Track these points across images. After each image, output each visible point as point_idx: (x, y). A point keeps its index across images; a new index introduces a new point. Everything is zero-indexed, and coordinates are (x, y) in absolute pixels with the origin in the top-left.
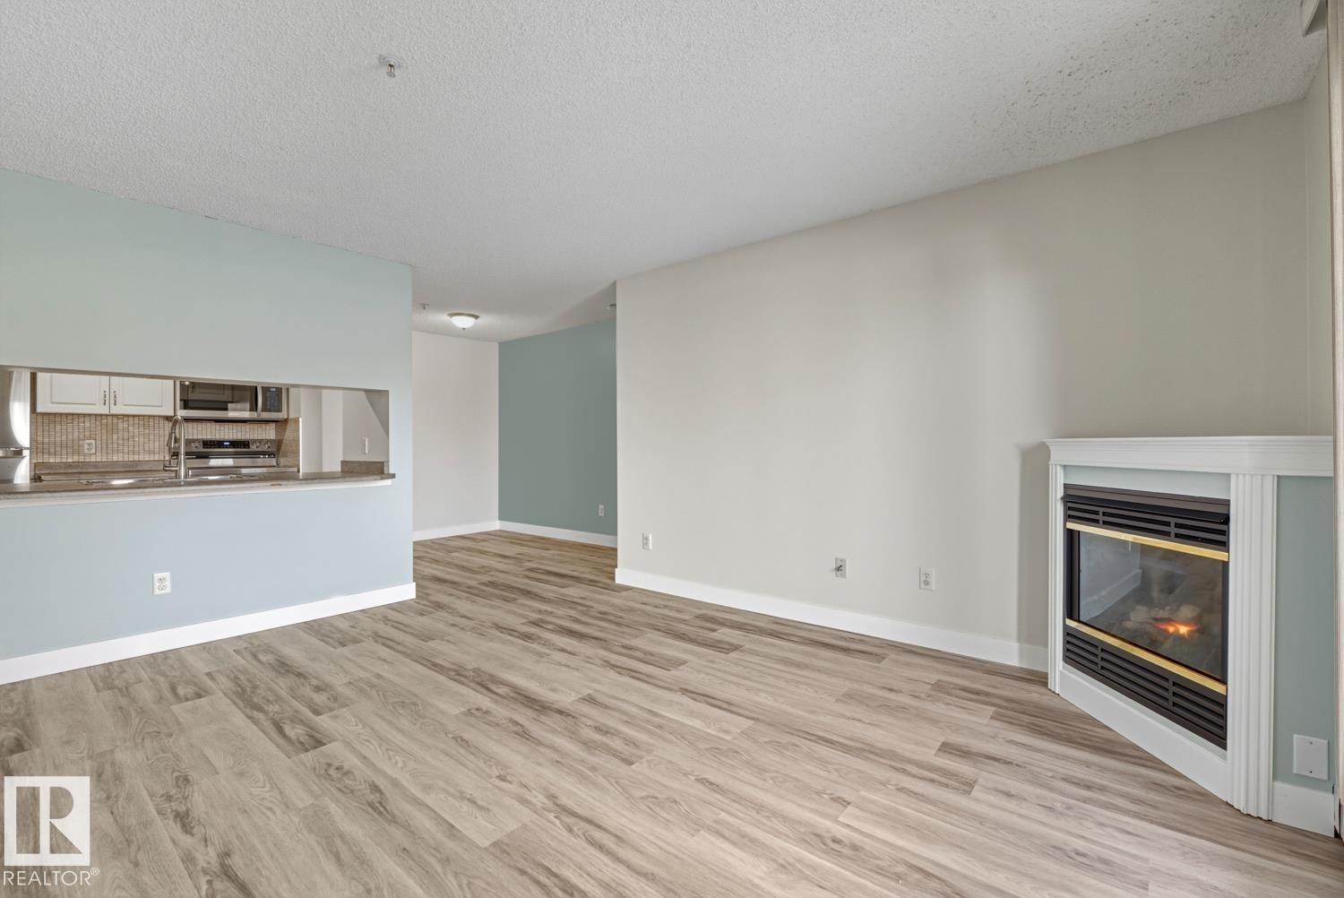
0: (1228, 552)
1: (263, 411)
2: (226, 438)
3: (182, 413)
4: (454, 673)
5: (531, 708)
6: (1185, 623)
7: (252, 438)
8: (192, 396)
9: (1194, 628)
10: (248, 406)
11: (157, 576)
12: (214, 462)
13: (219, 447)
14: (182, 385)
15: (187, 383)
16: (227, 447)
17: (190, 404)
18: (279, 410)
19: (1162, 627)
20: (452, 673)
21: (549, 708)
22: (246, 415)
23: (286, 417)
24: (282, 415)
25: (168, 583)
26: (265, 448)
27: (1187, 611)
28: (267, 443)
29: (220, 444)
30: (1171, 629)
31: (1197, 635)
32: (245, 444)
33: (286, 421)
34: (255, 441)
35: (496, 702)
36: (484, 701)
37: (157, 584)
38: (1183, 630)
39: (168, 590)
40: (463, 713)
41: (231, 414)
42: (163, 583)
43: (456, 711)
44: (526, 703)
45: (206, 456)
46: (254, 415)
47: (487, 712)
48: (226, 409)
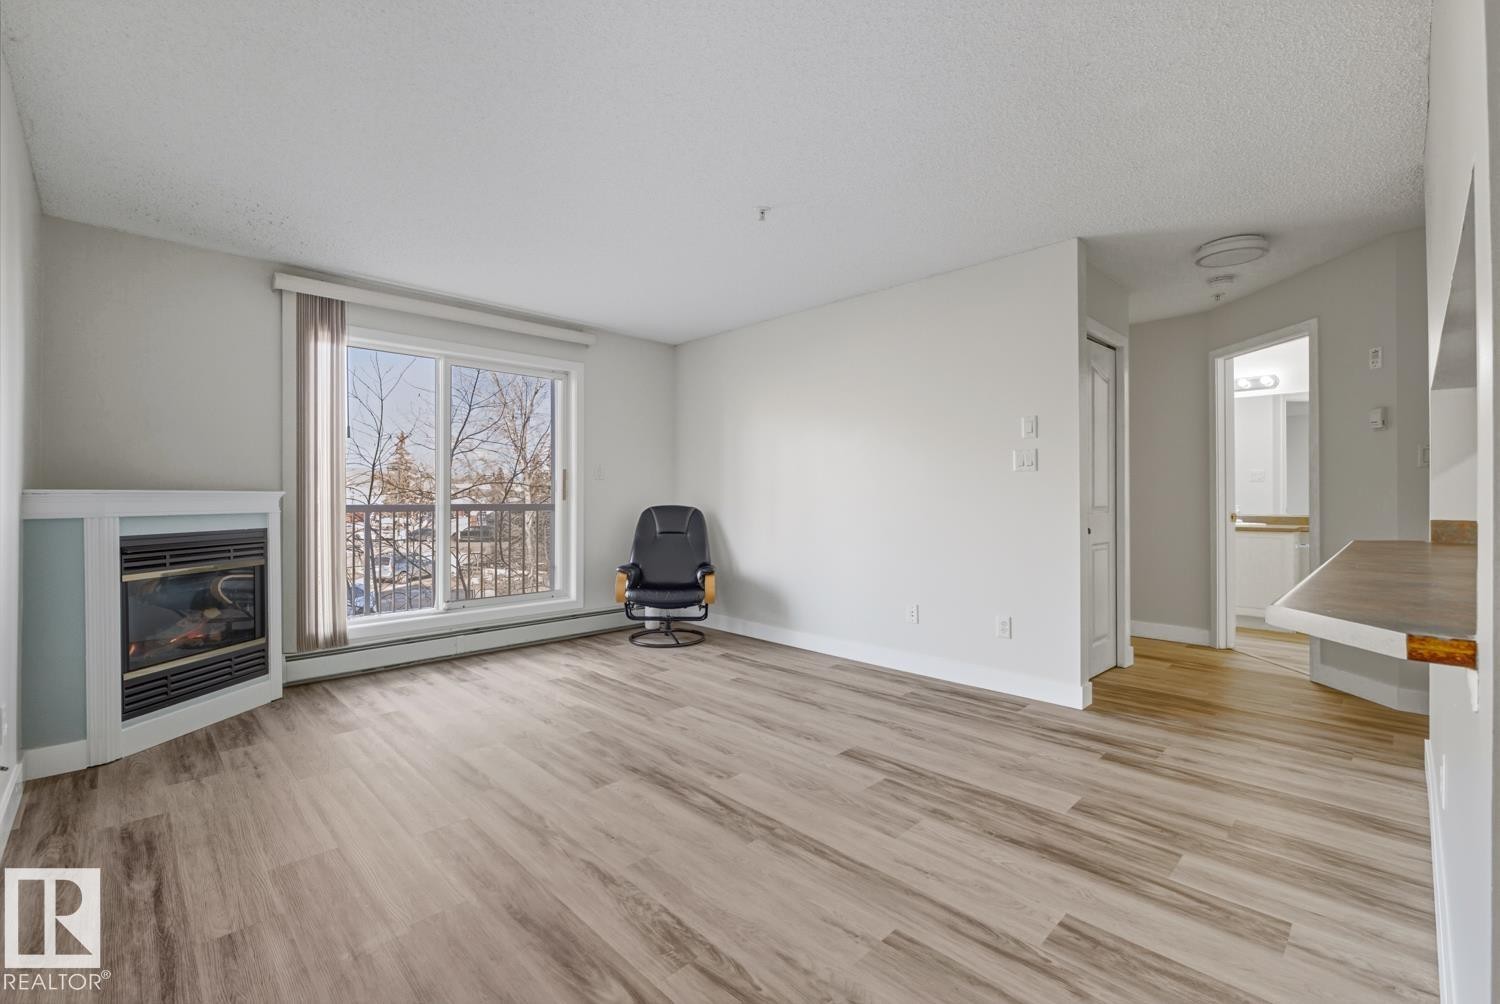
4: (776, 831)
5: (665, 776)
20: (779, 831)
21: (644, 774)
35: (703, 784)
36: (715, 784)
40: (736, 774)
43: (741, 776)
44: (669, 781)
47: (710, 773)
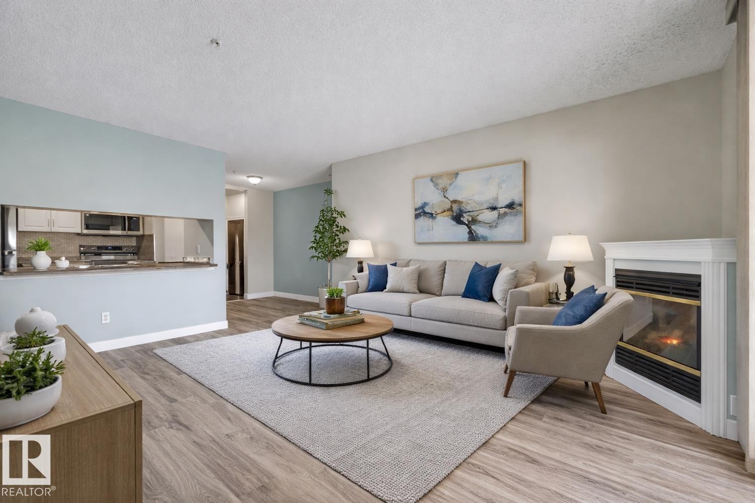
0: (701, 301)
1: (128, 230)
2: (109, 245)
3: (85, 232)
6: (676, 338)
7: (123, 245)
8: (90, 222)
9: (680, 341)
10: (120, 228)
11: (103, 314)
12: (104, 257)
13: (106, 250)
14: (85, 217)
15: (88, 215)
16: (110, 249)
17: (90, 227)
18: (139, 230)
19: (664, 341)
22: (119, 232)
23: (142, 234)
24: (141, 233)
25: (108, 317)
26: (131, 250)
27: (677, 333)
28: (132, 248)
29: (106, 248)
30: (669, 342)
31: (682, 345)
32: (119, 248)
33: (143, 236)
34: (125, 247)
37: (103, 318)
38: (675, 342)
39: (108, 321)
41: (112, 232)
42: (106, 317)
45: (100, 254)
46: (125, 233)
48: (109, 230)
